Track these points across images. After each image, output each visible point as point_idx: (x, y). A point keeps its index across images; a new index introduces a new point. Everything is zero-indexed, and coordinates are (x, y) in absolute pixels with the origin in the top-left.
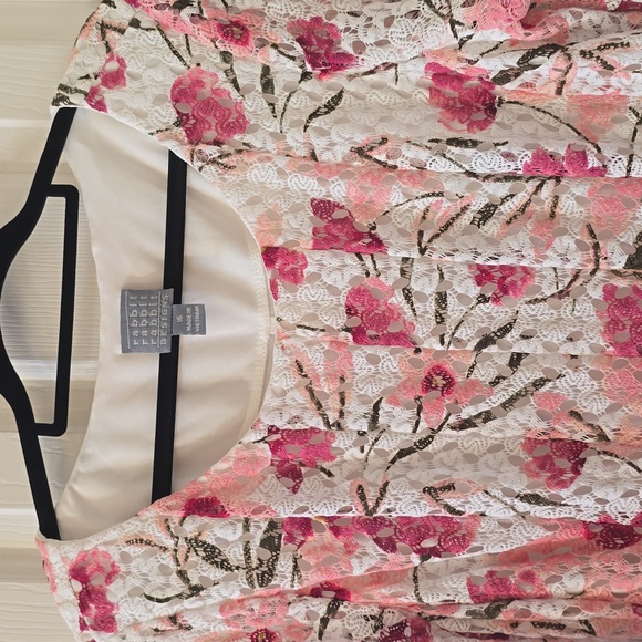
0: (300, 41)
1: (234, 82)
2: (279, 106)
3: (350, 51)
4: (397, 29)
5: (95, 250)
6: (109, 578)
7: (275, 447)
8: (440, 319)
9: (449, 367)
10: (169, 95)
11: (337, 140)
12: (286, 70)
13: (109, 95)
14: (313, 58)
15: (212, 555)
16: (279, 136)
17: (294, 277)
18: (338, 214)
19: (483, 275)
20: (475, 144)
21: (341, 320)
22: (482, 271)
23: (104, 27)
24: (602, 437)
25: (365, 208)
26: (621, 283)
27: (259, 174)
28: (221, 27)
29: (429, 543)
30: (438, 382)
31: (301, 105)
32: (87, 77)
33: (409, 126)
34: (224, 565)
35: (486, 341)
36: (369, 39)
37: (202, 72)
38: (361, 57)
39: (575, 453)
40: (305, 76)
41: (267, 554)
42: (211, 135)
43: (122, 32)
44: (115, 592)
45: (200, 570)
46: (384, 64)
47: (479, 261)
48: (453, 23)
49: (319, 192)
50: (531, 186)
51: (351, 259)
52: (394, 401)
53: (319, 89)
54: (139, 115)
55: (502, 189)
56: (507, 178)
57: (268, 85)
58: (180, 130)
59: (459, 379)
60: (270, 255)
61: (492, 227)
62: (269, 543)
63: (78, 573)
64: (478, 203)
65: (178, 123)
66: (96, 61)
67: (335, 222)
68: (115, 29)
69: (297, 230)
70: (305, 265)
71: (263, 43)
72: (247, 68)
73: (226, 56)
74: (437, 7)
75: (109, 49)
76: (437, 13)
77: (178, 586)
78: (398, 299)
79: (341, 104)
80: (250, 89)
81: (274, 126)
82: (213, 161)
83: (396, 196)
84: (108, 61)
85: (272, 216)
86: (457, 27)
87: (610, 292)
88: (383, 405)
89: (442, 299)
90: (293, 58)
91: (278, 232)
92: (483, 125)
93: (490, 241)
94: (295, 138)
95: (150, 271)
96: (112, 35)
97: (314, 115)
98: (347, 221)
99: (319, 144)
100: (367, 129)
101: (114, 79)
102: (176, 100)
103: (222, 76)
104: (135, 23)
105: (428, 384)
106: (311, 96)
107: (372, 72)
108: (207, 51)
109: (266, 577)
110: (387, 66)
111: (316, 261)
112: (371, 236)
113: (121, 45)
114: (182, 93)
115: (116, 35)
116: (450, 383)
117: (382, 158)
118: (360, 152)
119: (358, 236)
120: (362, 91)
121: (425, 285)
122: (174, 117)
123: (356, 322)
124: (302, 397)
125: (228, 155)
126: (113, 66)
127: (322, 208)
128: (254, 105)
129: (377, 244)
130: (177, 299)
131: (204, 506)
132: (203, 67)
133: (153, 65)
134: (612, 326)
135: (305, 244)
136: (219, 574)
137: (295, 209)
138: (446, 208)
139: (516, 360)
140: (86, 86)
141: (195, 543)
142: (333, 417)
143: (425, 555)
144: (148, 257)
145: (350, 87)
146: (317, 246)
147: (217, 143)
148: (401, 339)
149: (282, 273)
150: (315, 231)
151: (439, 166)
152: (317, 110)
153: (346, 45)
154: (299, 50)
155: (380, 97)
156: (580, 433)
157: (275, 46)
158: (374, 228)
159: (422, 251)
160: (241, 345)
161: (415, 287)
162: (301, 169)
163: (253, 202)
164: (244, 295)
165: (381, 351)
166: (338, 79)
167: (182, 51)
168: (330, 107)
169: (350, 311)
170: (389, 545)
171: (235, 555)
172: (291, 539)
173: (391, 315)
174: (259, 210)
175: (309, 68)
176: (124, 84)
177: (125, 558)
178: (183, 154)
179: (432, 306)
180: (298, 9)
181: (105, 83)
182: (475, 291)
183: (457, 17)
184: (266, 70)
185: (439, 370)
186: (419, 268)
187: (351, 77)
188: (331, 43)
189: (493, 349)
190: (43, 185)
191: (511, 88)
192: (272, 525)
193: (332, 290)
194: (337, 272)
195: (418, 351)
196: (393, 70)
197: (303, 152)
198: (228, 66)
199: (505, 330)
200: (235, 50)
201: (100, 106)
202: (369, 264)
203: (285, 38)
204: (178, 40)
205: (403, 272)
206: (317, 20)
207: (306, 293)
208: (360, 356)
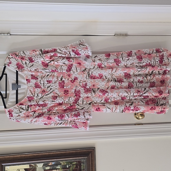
0: (29, 59)
2: (27, 66)
4: (38, 58)
5: (9, 80)
6: (12, 112)
7: (28, 98)
8: (44, 85)
9: (45, 90)
11: (33, 69)
12: (28, 62)
13: (10, 65)
14: (30, 61)
15: (22, 109)
16: (27, 69)
17: (29, 82)
18: (33, 76)
19: (48, 81)
20: (46, 69)
21: (34, 86)
23: (9, 58)
24: (59, 95)
25: (36, 75)
26: (60, 81)
27: (26, 72)
28: (21, 58)
29: (43, 106)
30: (44, 91)
31: (29, 65)
33: (40, 67)
34: (24, 110)
35: (48, 87)
36: (36, 59)
37: (19, 62)
39: (56, 97)
40: (30, 63)
41: (28, 108)
42: (20, 68)
44: (13, 113)
45: (21, 110)
49: (31, 74)
50: (52, 73)
51: (35, 80)
52: (39, 93)
53: (31, 64)
54: (13, 67)
55: (49, 73)
56: (49, 72)
57: (26, 64)
59: (46, 91)
60: (27, 80)
61: (48, 77)
62: (28, 107)
63: (9, 111)
64: (47, 74)
66: (8, 61)
69: (30, 77)
71: (25, 60)
72: (24, 62)
73: (22, 61)
76: (42, 57)
77: (19, 112)
78: (40, 84)
80: (24, 64)
81: (27, 67)
82: (21, 71)
83: (39, 74)
85: (27, 76)
86: (44, 59)
87: (59, 82)
89: (44, 84)
91: (28, 78)
92: (47, 67)
93: (48, 78)
94: (29, 69)
95: (15, 82)
96: (10, 59)
97: (31, 66)
98: (34, 76)
99: (31, 69)
100: (36, 68)
101: (10, 63)
102: (17, 65)
103: (21, 63)
104: (12, 58)
105: (43, 92)
106: (30, 65)
107: (36, 62)
108: (20, 60)
109: (28, 110)
111: (31, 80)
113: (11, 60)
114: (17, 64)
116: (45, 91)
117: (38, 70)
118: (35, 70)
119: (36, 78)
120: (35, 64)
121: (42, 82)
122: (17, 67)
123: (36, 86)
124: (31, 93)
126: (10, 62)
127: (32, 75)
128: (25, 65)
129: (37, 78)
130: (18, 85)
131: (21, 104)
133: (14, 62)
134: (59, 85)
135: (30, 79)
136: (23, 110)
137: (29, 75)
138: (44, 75)
139: (51, 89)
140: (7, 64)
141: (21, 108)
142: (34, 95)
143: (43, 107)
144: (15, 81)
145: (34, 64)
147: (21, 69)
148: (40, 87)
149: (28, 82)
151: (43, 71)
153: (33, 60)
155: (37, 65)
156: (57, 95)
159: (42, 79)
160: (24, 89)
161: (41, 82)
162: (30, 72)
163: (25, 75)
164: (24, 84)
165: (38, 89)
166: (33, 63)
167: (17, 60)
168: (32, 66)
170: (39, 107)
171: (25, 109)
172: (30, 107)
173: (39, 85)
174: (26, 76)
177: (14, 110)
178: (18, 70)
179: (43, 84)
180: (29, 56)
182: (47, 83)
184: (26, 62)
185: (44, 90)
186: (41, 81)
188: (32, 59)
189: (49, 88)
190: (3, 74)
191: (50, 64)
192: (28, 105)
193: (33, 83)
194: (33, 81)
195: (42, 88)
196: (38, 62)
199: (50, 86)
200: (22, 60)
201: (9, 66)
202: (37, 80)
203: (27, 59)
204: (17, 59)
206: (31, 57)
207: (31, 83)
208: (36, 89)
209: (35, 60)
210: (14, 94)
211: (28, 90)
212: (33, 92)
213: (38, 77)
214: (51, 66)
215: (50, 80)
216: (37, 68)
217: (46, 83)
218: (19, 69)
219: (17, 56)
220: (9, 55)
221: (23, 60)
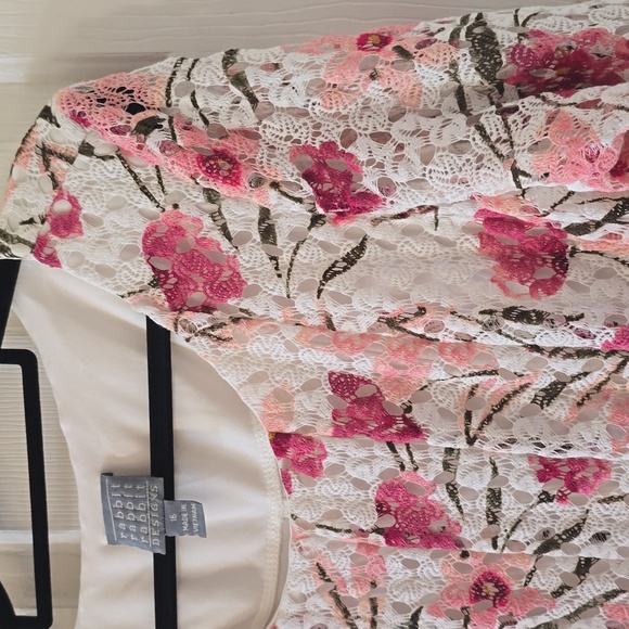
0: (308, 176)
1: (224, 229)
2: (284, 259)
3: (376, 191)
8: (493, 519)
9: (503, 574)
10: (140, 246)
11: (359, 308)
12: (291, 215)
13: (63, 247)
14: (326, 200)
16: (286, 301)
17: (311, 468)
18: (363, 391)
19: (547, 470)
22: (546, 466)
23: (46, 153)
25: (397, 384)
27: (260, 345)
28: (203, 160)
30: (490, 591)
31: (313, 259)
32: (31, 221)
35: (549, 543)
36: (400, 177)
37: (181, 216)
38: (389, 199)
40: (316, 220)
42: (198, 297)
43: (70, 160)
46: (420, 207)
47: (543, 453)
48: (516, 172)
49: (339, 366)
50: (610, 364)
51: (380, 450)
52: (436, 611)
53: (335, 237)
54: (104, 272)
55: (573, 367)
56: (581, 353)
57: (268, 234)
58: (158, 291)
59: (515, 587)
60: (280, 442)
61: (559, 410)
64: (544, 381)
65: (155, 283)
66: (41, 202)
67: (359, 402)
68: (61, 156)
69: (314, 412)
70: (325, 455)
71: (258, 182)
72: (241, 210)
73: (211, 196)
74: (493, 138)
75: (56, 185)
76: (492, 147)
78: (440, 496)
79: (365, 257)
80: (245, 237)
81: (279, 289)
82: (203, 333)
83: (437, 374)
84: (56, 199)
85: (281, 396)
86: (520, 177)
88: (423, 615)
89: (495, 497)
90: (300, 200)
91: (289, 416)
92: (552, 286)
94: (306, 305)
96: (57, 164)
98: (375, 400)
99: (337, 312)
100: (398, 296)
101: (66, 224)
102: (150, 253)
103: (207, 221)
104: (86, 149)
105: (477, 593)
106: (325, 246)
107: (403, 216)
108: (185, 189)
110: (424, 209)
111: (336, 451)
112: (405, 420)
114: (156, 244)
115: (64, 165)
116: (503, 592)
117: (420, 331)
118: (391, 323)
119: (389, 421)
120: (391, 240)
122: (148, 275)
123: (388, 522)
124: (326, 603)
125: (221, 325)
126: (63, 206)
127: (343, 384)
128: (251, 259)
129: (413, 430)
130: (169, 493)
132: (182, 210)
133: (116, 207)
135: (323, 431)
137: (309, 387)
139: (584, 567)
140: (30, 234)
142: (364, 628)
144: (130, 433)
145: (375, 234)
146: (339, 432)
147: (207, 308)
148: (444, 540)
150: (336, 415)
152: (334, 266)
153: (369, 182)
154: (307, 189)
155: (414, 247)
157: (275, 185)
158: (409, 409)
159: (471, 441)
161: (461, 482)
162: (315, 343)
163: (257, 379)
165: (421, 556)
166: (361, 224)
167: (153, 186)
168: (351, 260)
169: (381, 508)
174: (265, 389)
175: (320, 211)
176: (81, 233)
179: (483, 504)
180: (303, 130)
181: (55, 230)
182: (536, 488)
183: (522, 165)
184: (265, 214)
185: (490, 577)
186: (466, 461)
187: (376, 221)
188: (347, 177)
189: (555, 554)
191: (594, 237)
193: (360, 484)
194: (363, 464)
195: (465, 555)
196: (431, 214)
197: (318, 321)
198: (214, 207)
199: (573, 532)
200: (222, 189)
201: (52, 260)
202: (404, 455)
203: (288, 172)
204: (146, 172)
205: (446, 466)
206: (329, 147)
207: (325, 488)
209: (387, 187)
210: (129, 585)
211: (296, 563)
212: (351, 593)
213: (419, 416)
214: (602, 274)
215: (583, 462)
216: (418, 297)
217: (521, 496)
218: (177, 303)
219: (148, 126)
220: (47, 114)
221: (233, 179)
